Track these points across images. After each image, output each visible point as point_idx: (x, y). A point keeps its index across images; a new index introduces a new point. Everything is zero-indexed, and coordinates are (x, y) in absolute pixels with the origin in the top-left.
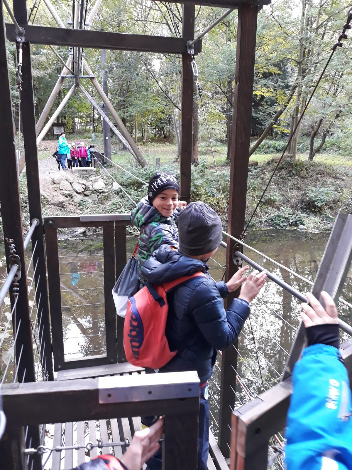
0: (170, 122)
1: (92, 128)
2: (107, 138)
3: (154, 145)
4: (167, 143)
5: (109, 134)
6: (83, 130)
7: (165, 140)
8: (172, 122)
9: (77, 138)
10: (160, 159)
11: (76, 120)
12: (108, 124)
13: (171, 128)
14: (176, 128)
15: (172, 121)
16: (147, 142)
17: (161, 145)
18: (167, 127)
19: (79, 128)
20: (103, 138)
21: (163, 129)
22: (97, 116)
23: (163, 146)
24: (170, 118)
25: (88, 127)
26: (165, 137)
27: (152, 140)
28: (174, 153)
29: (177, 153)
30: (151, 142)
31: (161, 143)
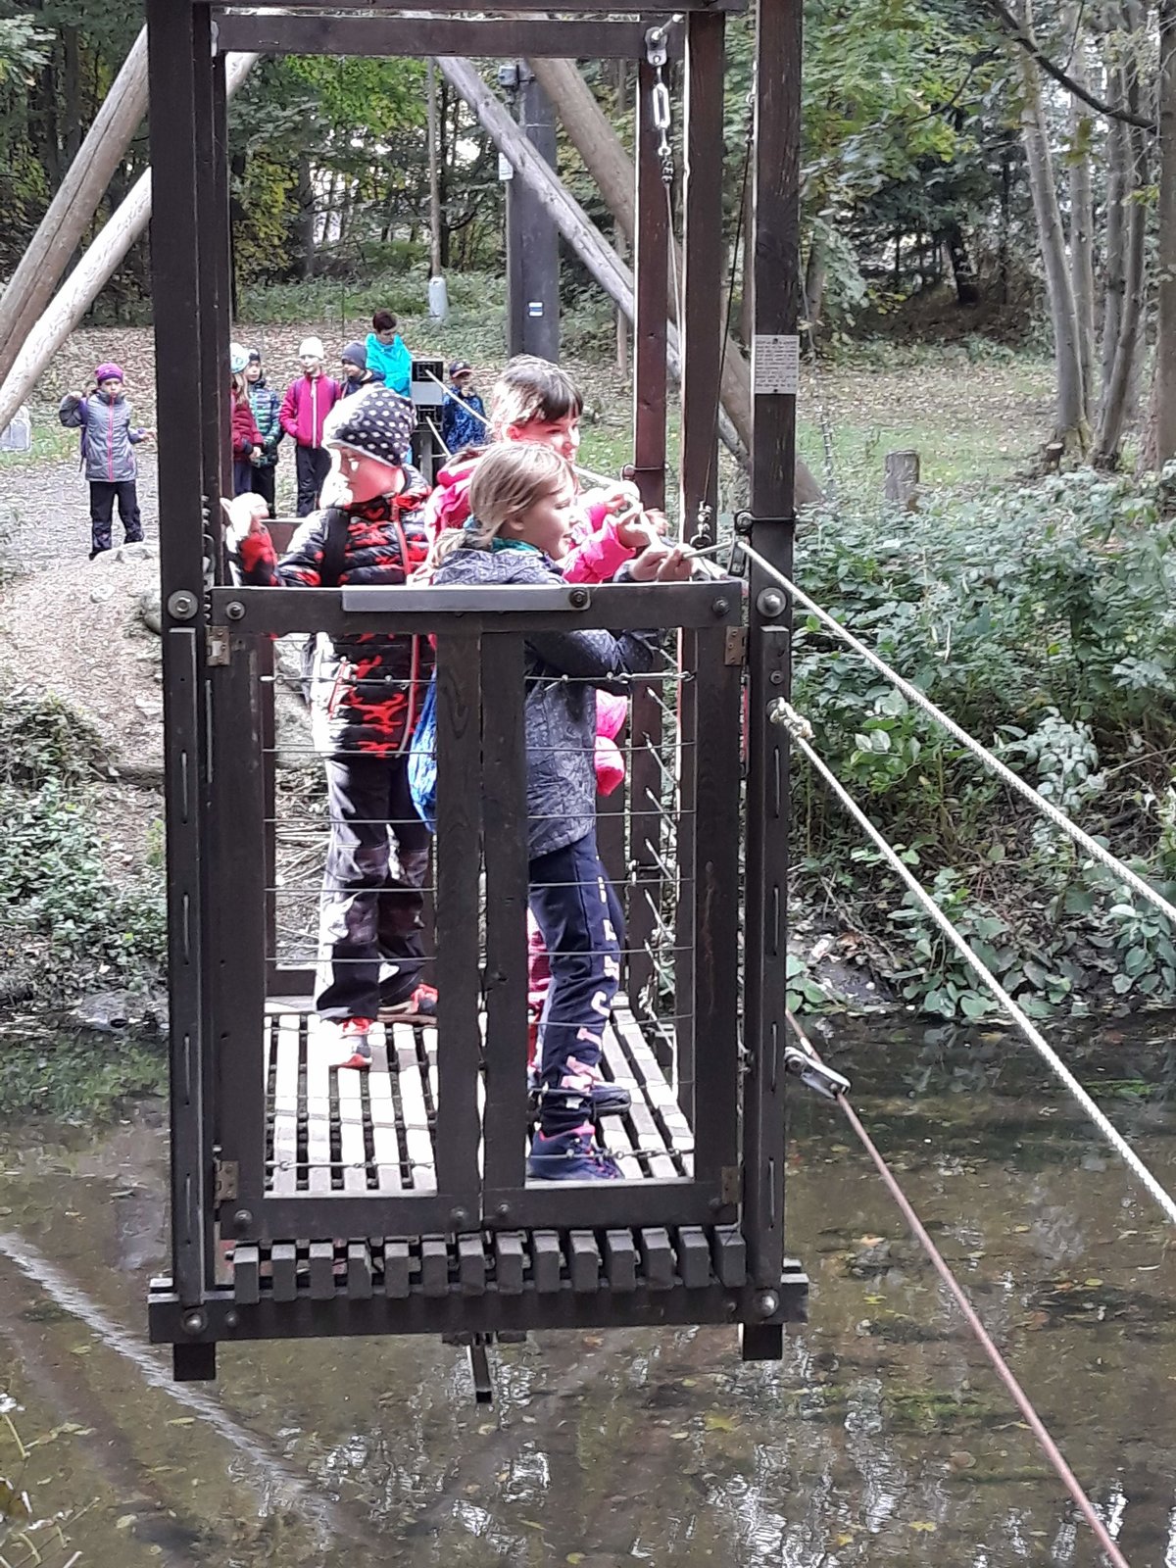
0: (1007, 179)
1: (429, 238)
2: (536, 309)
3: (877, 359)
4: (979, 344)
5: (551, 278)
6: (364, 251)
7: (964, 316)
8: (1020, 187)
9: (318, 310)
10: (914, 457)
11: (322, 183)
12: (542, 209)
13: (1015, 227)
14: (1051, 227)
15: (1023, 175)
16: (825, 334)
17: (931, 353)
18: (988, 227)
19: (334, 234)
20: (504, 309)
21: (951, 235)
22: (468, 151)
23: (947, 362)
24: (1007, 158)
25: (402, 233)
26: (967, 294)
27: (866, 324)
28: (1037, 412)
29: (1055, 419)
30: (860, 334)
31: (930, 342)
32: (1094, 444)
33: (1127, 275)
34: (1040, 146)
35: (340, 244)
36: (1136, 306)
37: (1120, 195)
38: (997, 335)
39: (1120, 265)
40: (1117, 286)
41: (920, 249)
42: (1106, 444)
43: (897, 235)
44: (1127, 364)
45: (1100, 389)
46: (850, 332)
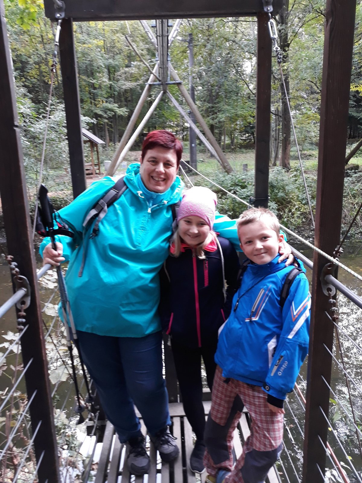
2: (193, 145)
10: (247, 165)
12: (194, 131)
27: (241, 146)
31: (250, 149)
32: (273, 162)
33: (277, 138)
36: (278, 142)
37: (276, 127)
40: (276, 140)
41: (249, 136)
43: (245, 134)
44: (277, 151)
46: (238, 148)
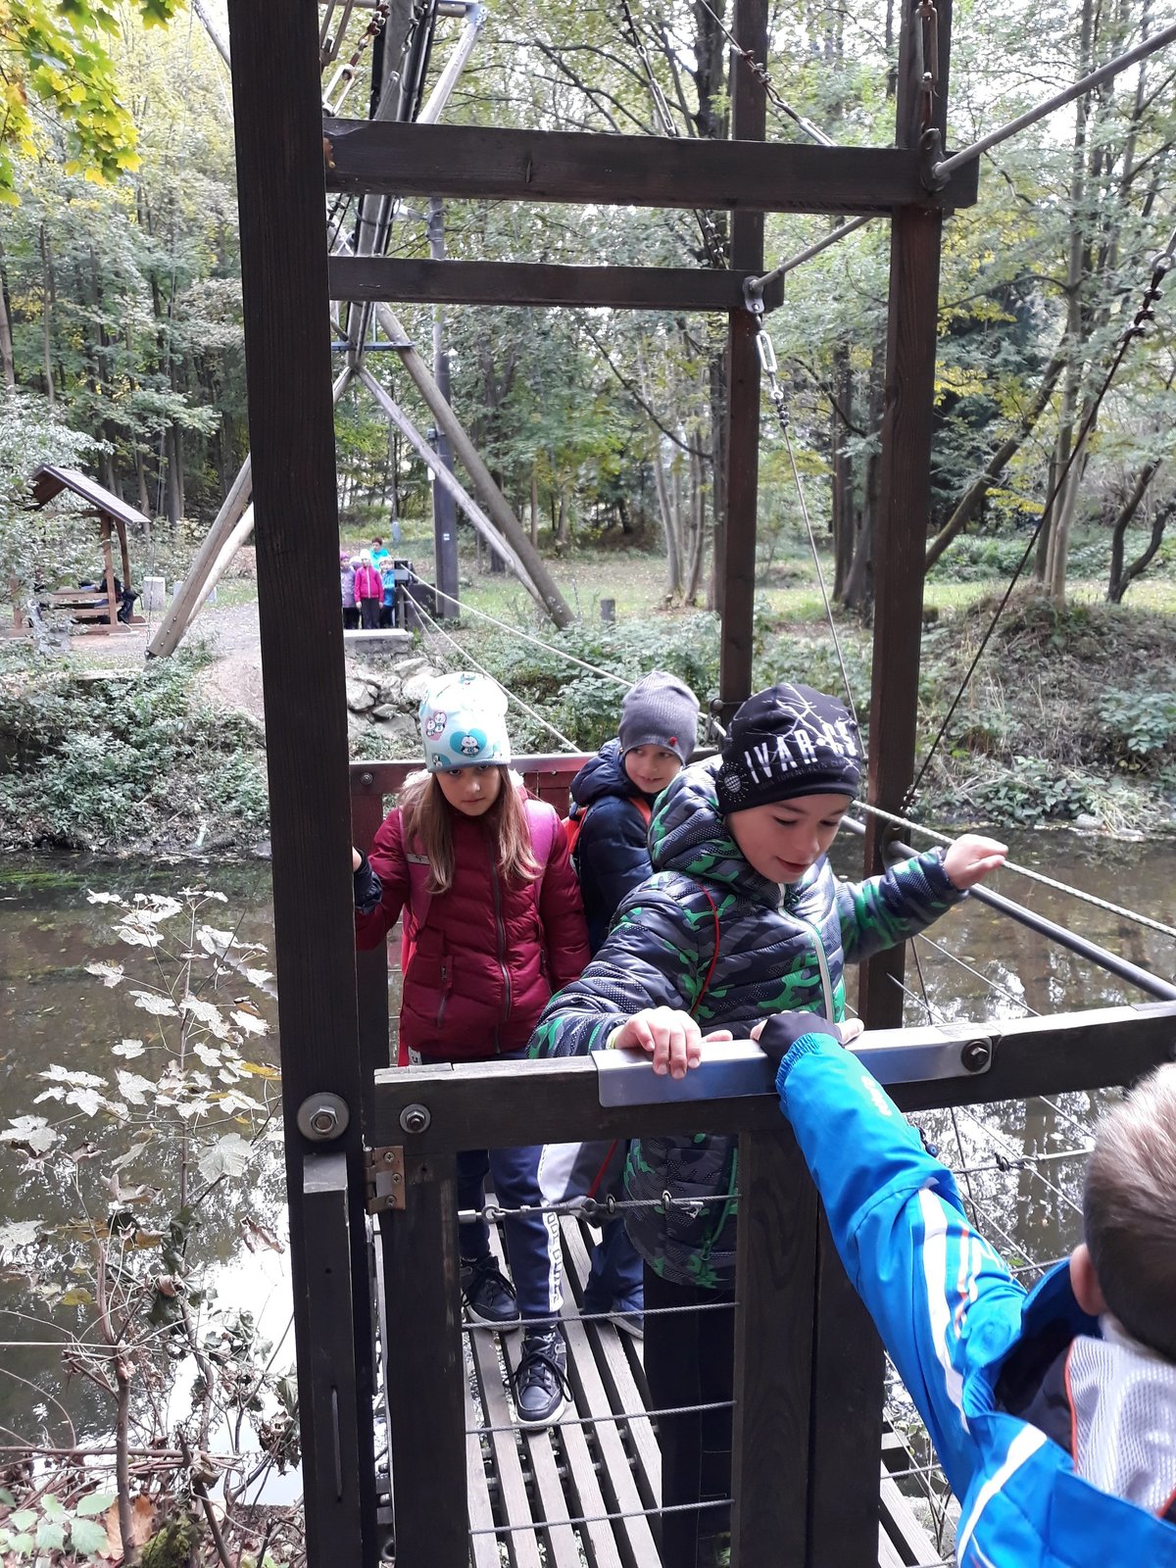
0: (644, 481)
1: (389, 503)
2: (446, 537)
3: (590, 558)
4: (634, 551)
5: (453, 523)
6: (360, 510)
7: (627, 539)
8: (650, 483)
10: (612, 602)
11: (341, 480)
13: (647, 500)
14: (665, 501)
15: (650, 478)
16: (568, 547)
17: (613, 555)
18: (634, 500)
19: (347, 503)
20: (432, 536)
21: (620, 503)
22: (406, 466)
23: (621, 559)
24: (645, 471)
25: (377, 502)
26: (628, 530)
27: (585, 542)
28: (659, 581)
29: (669, 583)
30: (582, 547)
31: (612, 550)
32: (686, 595)
33: (698, 522)
34: (660, 465)
35: (349, 508)
36: (702, 536)
37: (694, 487)
38: (640, 547)
39: (695, 517)
40: (694, 527)
41: (606, 510)
42: (691, 595)
43: (596, 503)
44: (699, 560)
45: (688, 573)
46: (577, 545)
